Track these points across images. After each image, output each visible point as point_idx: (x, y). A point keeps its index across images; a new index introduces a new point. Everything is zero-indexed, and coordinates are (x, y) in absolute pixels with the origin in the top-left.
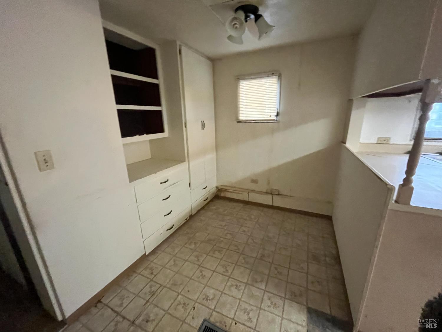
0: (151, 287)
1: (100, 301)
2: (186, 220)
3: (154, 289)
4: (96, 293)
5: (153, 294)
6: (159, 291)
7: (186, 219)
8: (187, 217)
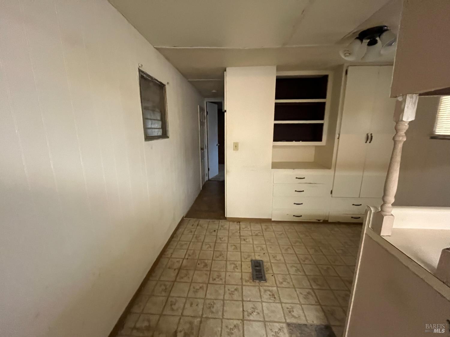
0: (259, 233)
1: (240, 222)
2: (317, 221)
3: (259, 234)
4: (240, 217)
5: (257, 235)
6: (260, 236)
7: (319, 220)
8: (321, 219)
